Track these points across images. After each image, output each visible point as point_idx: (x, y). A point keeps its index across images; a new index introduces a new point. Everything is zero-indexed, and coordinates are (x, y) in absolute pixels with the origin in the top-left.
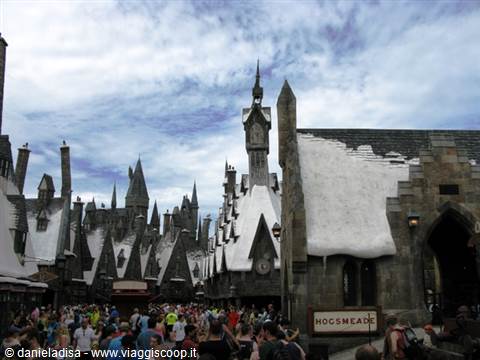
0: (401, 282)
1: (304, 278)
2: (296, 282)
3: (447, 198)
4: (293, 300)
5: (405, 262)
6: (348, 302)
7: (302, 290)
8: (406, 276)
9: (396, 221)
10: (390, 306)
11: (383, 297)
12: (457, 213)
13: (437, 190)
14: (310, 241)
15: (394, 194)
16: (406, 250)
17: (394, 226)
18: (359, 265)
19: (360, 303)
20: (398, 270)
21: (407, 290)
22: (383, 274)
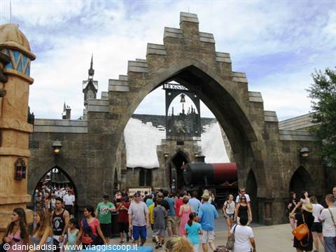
0: (161, 177)
1: (125, 176)
2: (122, 177)
3: (179, 146)
4: (120, 184)
5: (162, 170)
6: (141, 184)
7: (124, 180)
8: (163, 176)
9: (160, 155)
10: (156, 186)
11: (154, 183)
12: (182, 152)
13: (176, 143)
14: (128, 162)
15: (160, 144)
16: (163, 165)
17: (159, 157)
18: (146, 171)
19: (145, 185)
20: (160, 173)
21: (163, 180)
22: (154, 174)
